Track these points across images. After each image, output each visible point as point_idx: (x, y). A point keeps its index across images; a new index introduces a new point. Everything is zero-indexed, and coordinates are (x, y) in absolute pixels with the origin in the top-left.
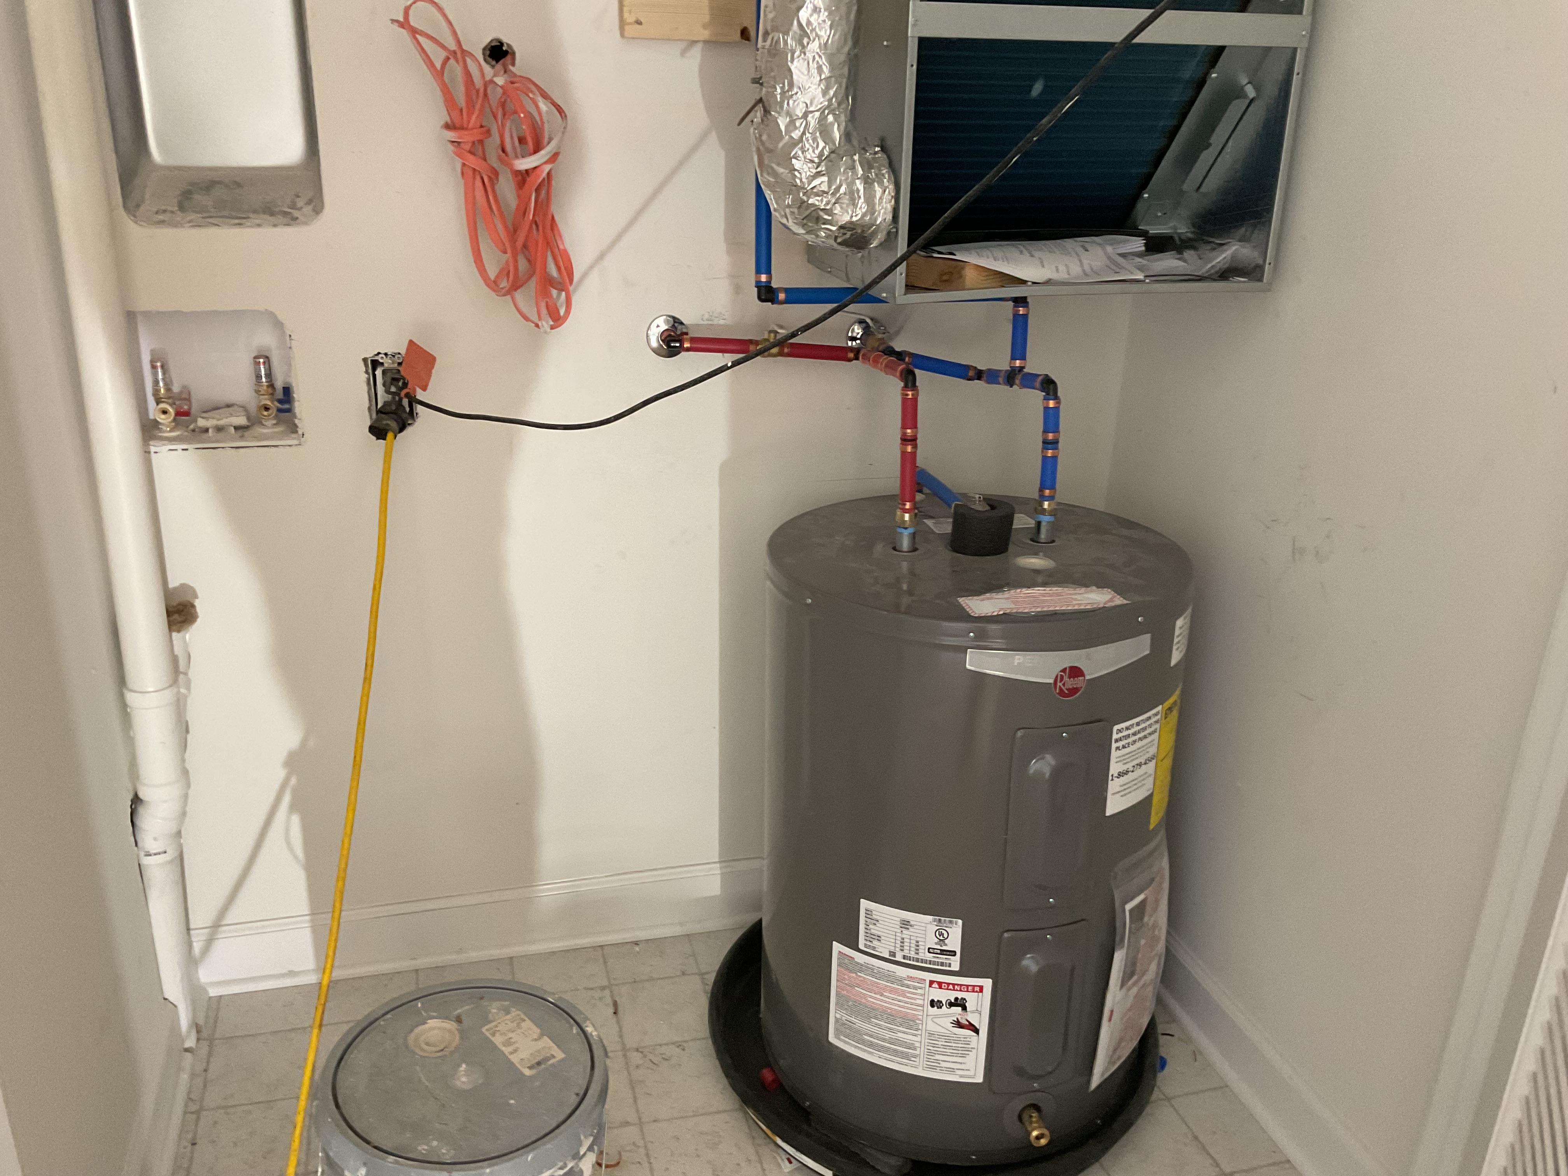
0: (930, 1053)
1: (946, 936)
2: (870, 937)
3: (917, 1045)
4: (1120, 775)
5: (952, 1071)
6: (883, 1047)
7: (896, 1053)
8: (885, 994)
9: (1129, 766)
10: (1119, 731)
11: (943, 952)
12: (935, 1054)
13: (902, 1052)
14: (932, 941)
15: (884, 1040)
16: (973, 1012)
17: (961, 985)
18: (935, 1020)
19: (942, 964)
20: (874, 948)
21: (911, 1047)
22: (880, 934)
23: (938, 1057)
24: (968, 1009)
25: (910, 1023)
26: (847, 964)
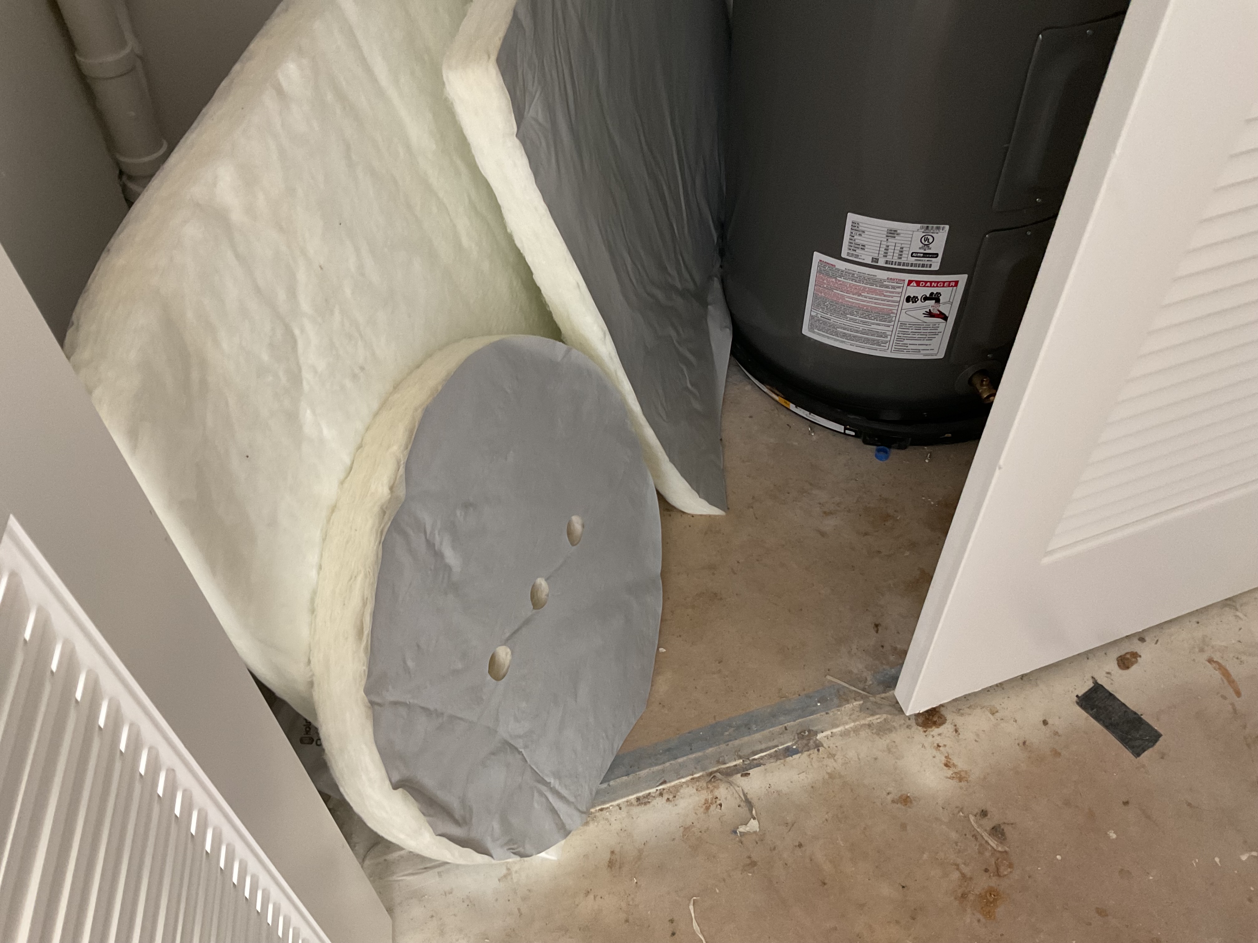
0: (899, 339)
1: (931, 240)
2: (855, 246)
3: (888, 333)
5: (920, 353)
8: (862, 294)
11: (925, 255)
13: (873, 340)
14: (916, 247)
15: (857, 332)
17: (938, 282)
18: (909, 312)
20: (857, 256)
21: (884, 335)
22: (865, 243)
23: (905, 341)
26: (825, 270)
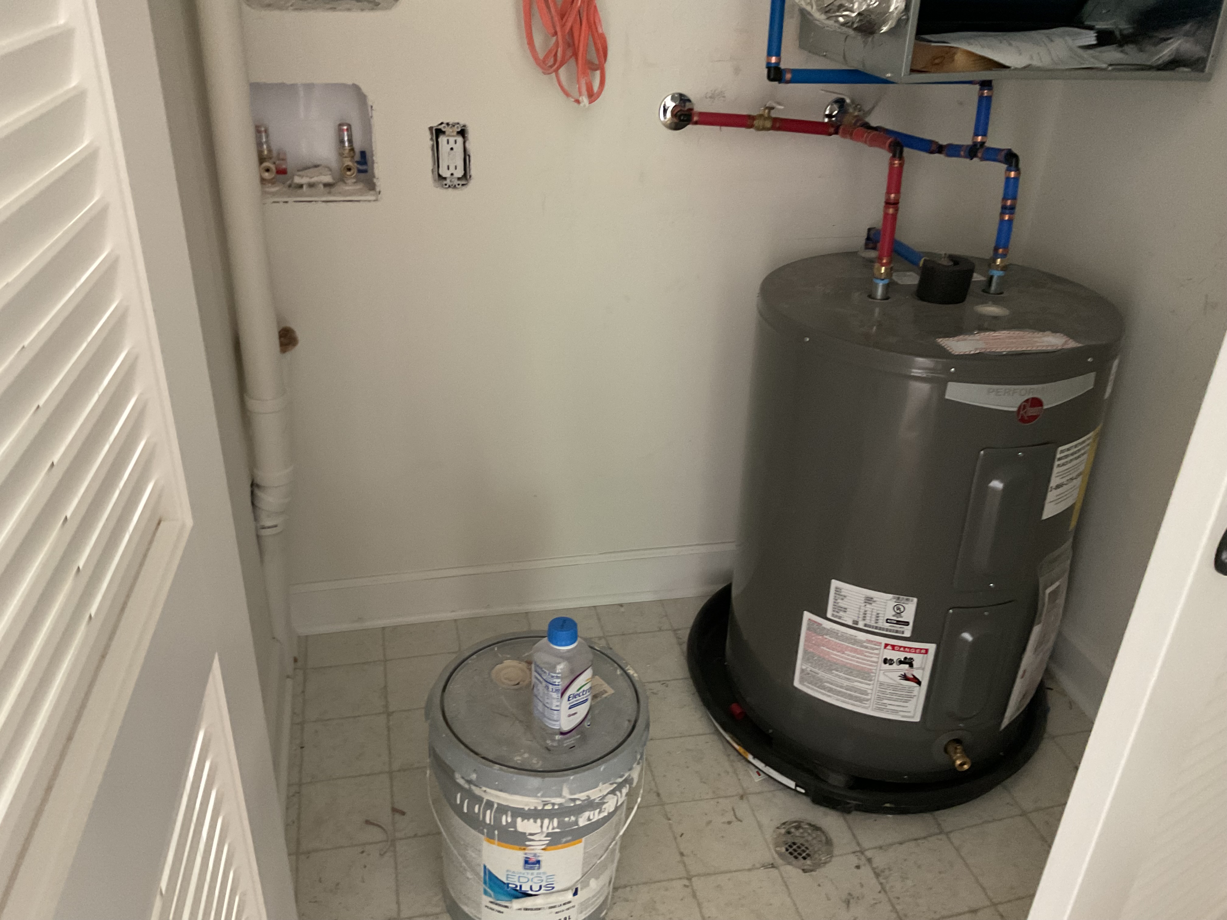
0: (879, 698)
1: (902, 609)
2: (838, 609)
3: (869, 691)
4: (1058, 487)
5: (896, 712)
6: (840, 692)
7: (851, 697)
8: (846, 652)
9: (1064, 480)
10: (1062, 452)
11: (898, 622)
12: (883, 699)
13: (856, 697)
14: (890, 614)
15: (841, 687)
16: (918, 669)
17: (911, 648)
18: (886, 673)
19: (897, 632)
20: (840, 618)
21: (865, 693)
22: (846, 606)
23: (885, 701)
24: (915, 666)
25: (865, 675)
26: (813, 627)
